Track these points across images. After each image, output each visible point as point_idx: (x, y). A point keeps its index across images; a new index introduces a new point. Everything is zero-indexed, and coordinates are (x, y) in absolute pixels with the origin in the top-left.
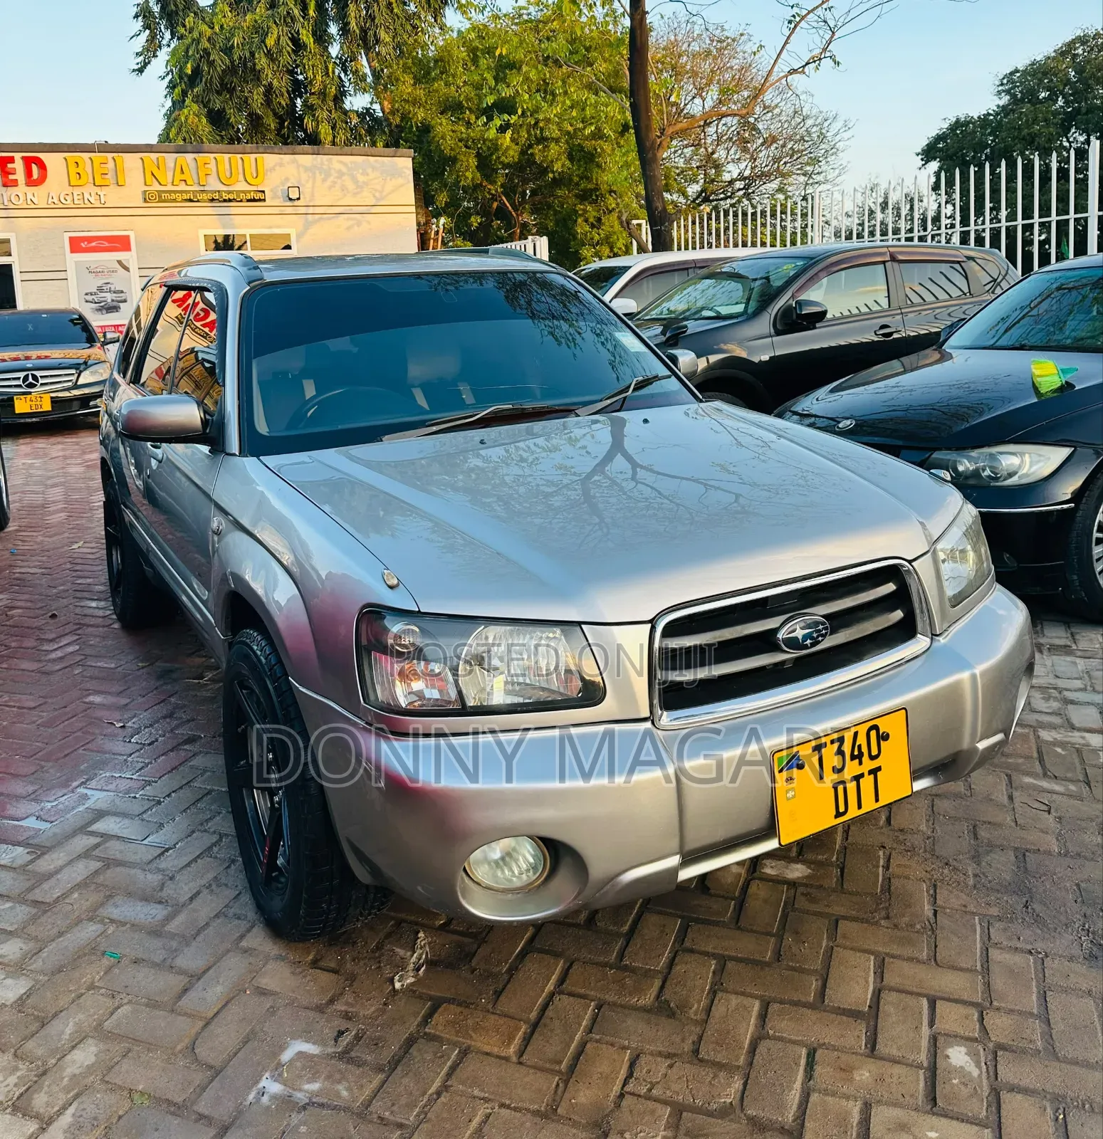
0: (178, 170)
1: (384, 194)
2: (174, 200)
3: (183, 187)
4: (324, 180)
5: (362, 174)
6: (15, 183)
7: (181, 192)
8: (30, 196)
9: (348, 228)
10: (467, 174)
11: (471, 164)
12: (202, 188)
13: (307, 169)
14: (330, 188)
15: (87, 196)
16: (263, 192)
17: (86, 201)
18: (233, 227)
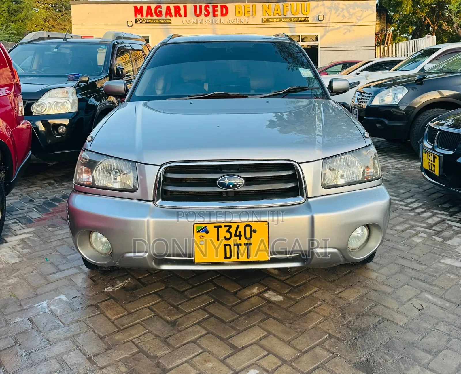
0: (276, 9)
1: (362, 18)
2: (274, 22)
3: (277, 16)
4: (335, 13)
5: (353, 9)
6: (217, 15)
7: (276, 18)
8: (222, 20)
9: (345, 33)
10: (407, 9)
11: (409, 5)
12: (284, 17)
13: (328, 8)
14: (338, 16)
15: (241, 20)
16: (308, 18)
17: (241, 22)
18: (295, 32)
